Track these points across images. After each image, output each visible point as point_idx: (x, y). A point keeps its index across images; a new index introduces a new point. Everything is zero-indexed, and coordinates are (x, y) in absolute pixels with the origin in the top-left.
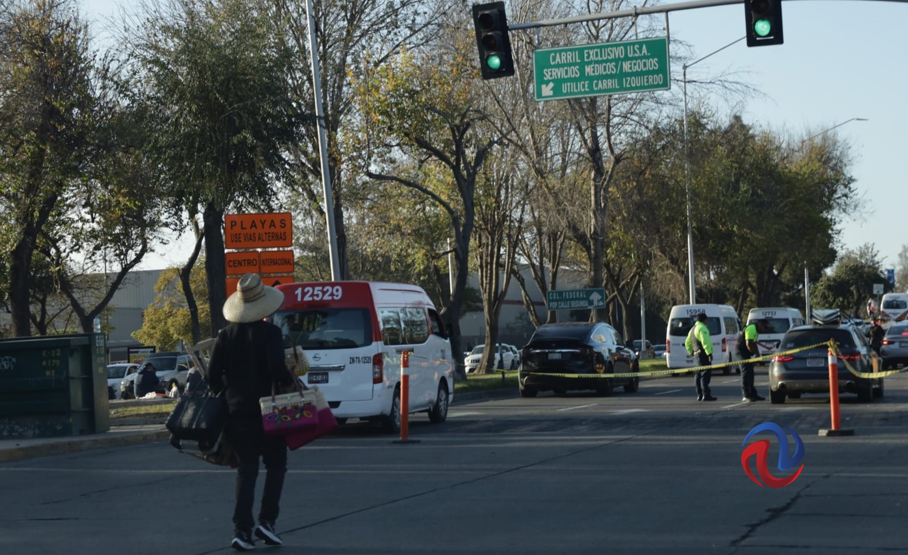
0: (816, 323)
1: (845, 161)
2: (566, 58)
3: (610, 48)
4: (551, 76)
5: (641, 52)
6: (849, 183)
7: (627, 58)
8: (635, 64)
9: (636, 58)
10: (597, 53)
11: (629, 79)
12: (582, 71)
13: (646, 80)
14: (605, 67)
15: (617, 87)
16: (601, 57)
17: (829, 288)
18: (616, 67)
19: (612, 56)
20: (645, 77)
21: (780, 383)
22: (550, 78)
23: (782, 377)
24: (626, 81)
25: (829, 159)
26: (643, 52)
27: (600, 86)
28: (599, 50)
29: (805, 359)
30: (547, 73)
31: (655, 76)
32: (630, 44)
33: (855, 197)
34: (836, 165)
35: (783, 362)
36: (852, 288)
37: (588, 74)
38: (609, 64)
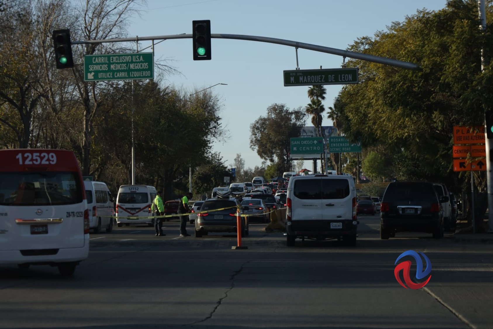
0: (219, 197)
1: (216, 108)
2: (101, 60)
3: (124, 57)
4: (93, 69)
5: (139, 60)
6: (217, 120)
7: (132, 62)
8: (136, 65)
9: (137, 62)
10: (117, 58)
11: (133, 72)
12: (109, 67)
13: (141, 74)
14: (121, 66)
15: (127, 76)
16: (119, 60)
17: (199, 178)
18: (127, 66)
19: (125, 61)
20: (141, 72)
21: (201, 227)
22: (92, 70)
23: (201, 224)
24: (132, 73)
25: (207, 107)
26: (141, 59)
27: (118, 75)
28: (118, 57)
29: (214, 215)
30: (91, 67)
31: (146, 72)
32: (134, 55)
33: (220, 128)
34: (210, 110)
35: (202, 217)
36: (212, 179)
37: (112, 69)
38: (123, 64)
